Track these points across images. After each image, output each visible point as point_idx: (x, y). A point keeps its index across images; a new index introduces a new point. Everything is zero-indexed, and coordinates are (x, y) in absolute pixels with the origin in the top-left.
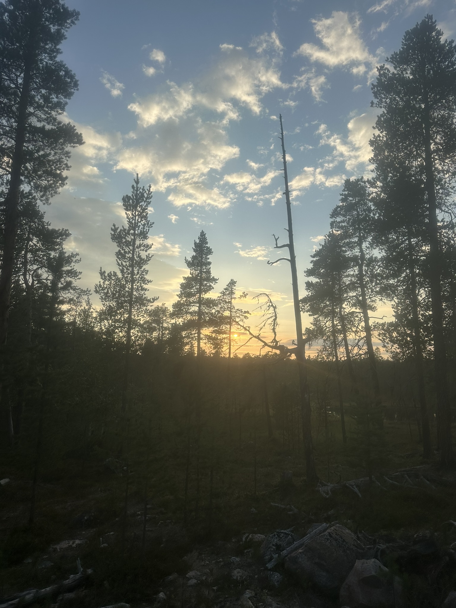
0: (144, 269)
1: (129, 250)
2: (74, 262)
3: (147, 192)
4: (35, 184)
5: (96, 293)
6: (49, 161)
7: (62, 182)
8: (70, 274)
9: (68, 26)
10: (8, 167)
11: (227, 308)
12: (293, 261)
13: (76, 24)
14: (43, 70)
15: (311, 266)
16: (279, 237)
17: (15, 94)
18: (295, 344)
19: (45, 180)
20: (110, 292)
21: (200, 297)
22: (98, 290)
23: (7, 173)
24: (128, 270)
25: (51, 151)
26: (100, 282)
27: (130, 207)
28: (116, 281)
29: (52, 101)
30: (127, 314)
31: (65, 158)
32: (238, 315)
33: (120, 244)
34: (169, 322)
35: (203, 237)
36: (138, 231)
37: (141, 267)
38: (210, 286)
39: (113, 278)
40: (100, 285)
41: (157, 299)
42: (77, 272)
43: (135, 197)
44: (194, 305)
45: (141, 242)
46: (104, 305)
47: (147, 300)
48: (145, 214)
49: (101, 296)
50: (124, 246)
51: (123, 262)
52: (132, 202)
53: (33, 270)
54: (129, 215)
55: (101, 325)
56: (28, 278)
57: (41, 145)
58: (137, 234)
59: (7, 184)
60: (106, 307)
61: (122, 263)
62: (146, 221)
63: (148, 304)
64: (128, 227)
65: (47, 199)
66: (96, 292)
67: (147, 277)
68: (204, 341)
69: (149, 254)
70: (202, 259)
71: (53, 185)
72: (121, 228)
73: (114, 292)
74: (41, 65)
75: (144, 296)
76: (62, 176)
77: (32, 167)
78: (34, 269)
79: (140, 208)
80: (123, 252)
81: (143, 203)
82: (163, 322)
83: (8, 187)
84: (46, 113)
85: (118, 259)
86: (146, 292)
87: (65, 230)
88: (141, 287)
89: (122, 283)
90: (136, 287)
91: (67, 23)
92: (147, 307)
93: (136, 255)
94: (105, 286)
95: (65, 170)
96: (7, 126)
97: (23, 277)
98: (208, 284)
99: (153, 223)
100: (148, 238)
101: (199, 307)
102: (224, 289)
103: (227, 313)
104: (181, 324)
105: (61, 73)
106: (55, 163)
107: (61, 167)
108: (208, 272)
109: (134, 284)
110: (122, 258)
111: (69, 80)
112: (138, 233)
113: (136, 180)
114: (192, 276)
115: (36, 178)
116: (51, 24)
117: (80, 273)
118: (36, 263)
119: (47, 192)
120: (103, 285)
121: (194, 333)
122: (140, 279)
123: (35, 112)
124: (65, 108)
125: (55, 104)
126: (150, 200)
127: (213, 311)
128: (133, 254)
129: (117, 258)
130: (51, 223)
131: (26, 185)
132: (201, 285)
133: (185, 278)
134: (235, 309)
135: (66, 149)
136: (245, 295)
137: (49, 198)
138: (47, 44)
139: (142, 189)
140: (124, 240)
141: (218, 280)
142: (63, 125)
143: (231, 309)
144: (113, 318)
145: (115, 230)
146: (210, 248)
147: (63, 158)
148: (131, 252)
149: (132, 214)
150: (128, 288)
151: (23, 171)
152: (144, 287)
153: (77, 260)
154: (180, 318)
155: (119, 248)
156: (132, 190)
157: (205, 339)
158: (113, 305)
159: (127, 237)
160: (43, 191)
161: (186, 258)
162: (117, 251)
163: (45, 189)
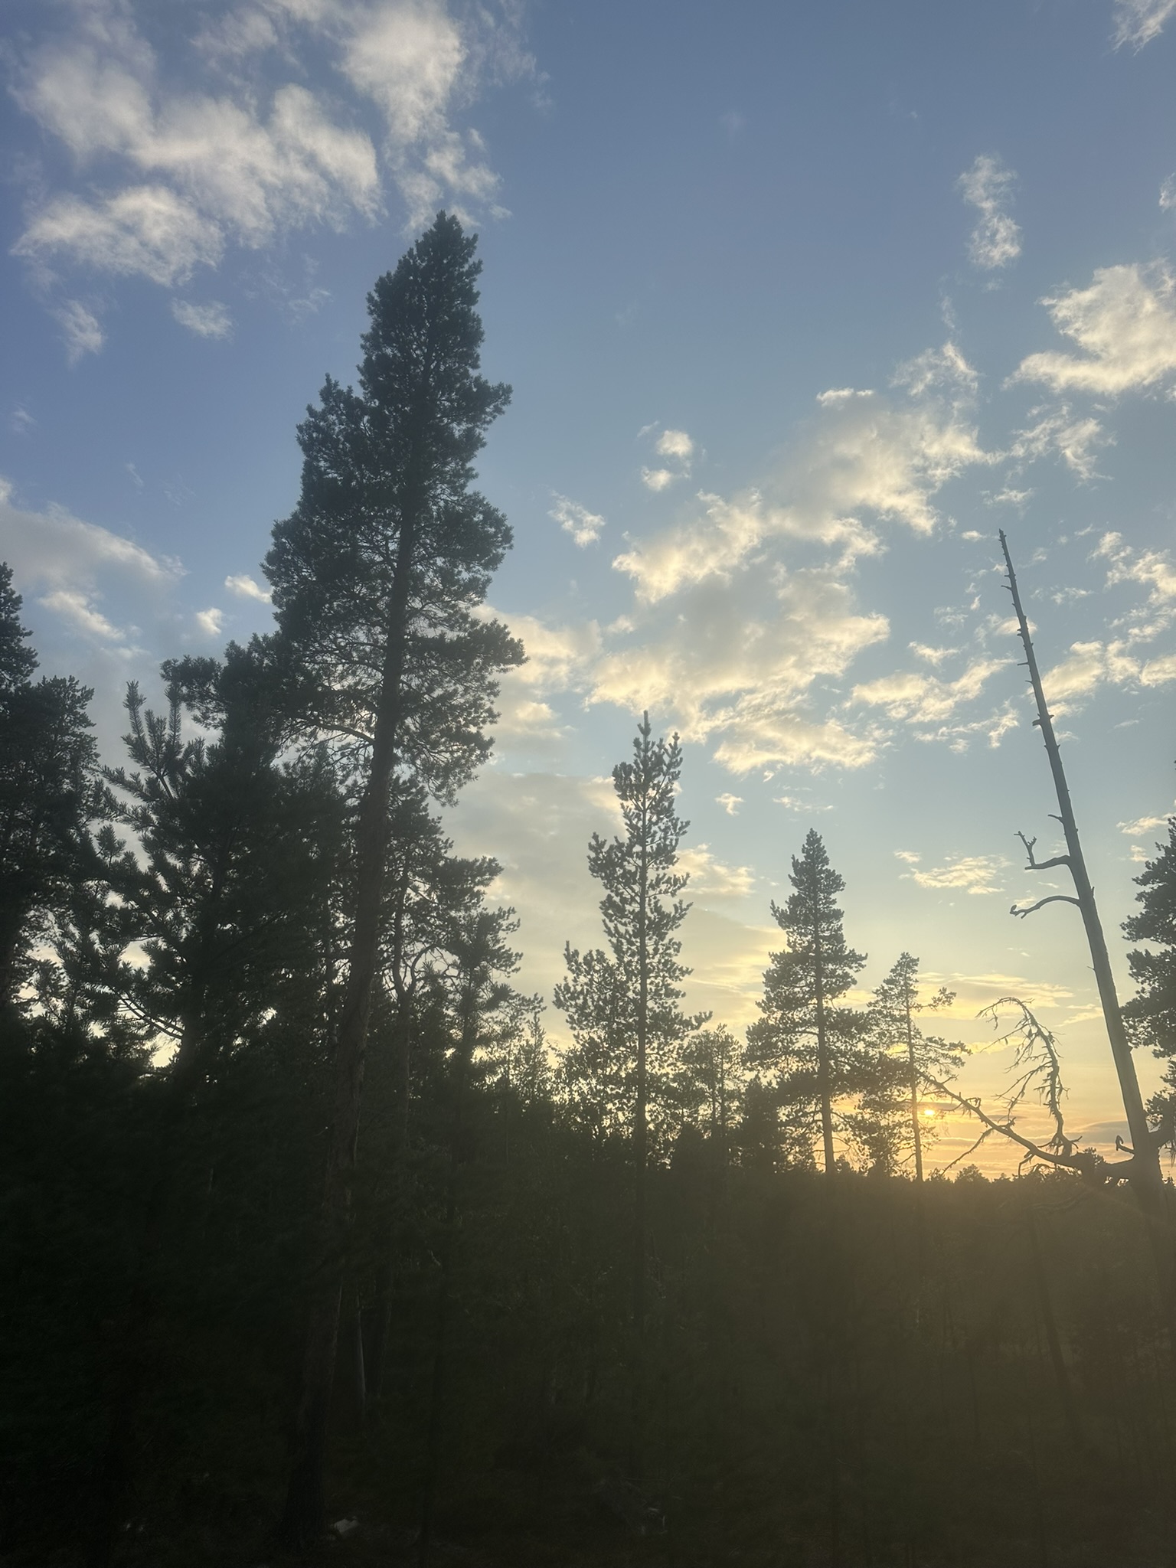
0: (671, 940)
1: (633, 894)
2: (503, 930)
3: (670, 750)
4: (425, 762)
5: (559, 1008)
6: (453, 708)
7: (481, 752)
8: (495, 961)
9: (488, 419)
10: (369, 729)
11: (897, 1035)
12: (1086, 902)
13: (504, 413)
14: (439, 518)
15: (1139, 909)
16: (1035, 839)
17: (384, 576)
18: (1126, 1149)
19: (446, 752)
20: (590, 1004)
21: (819, 1008)
22: (562, 998)
23: (367, 743)
24: (632, 944)
25: (458, 686)
26: (566, 978)
27: (632, 791)
28: (604, 975)
29: (458, 580)
30: (634, 1060)
31: (486, 698)
32: (932, 1055)
33: (610, 881)
34: (739, 1078)
35: (814, 849)
36: (652, 847)
37: (662, 937)
38: (846, 975)
39: (597, 968)
40: (566, 985)
41: (707, 1018)
42: (512, 954)
43: (641, 766)
44: (804, 1032)
45: (661, 872)
46: (577, 1037)
47: (681, 1022)
48: (666, 804)
49: (569, 1015)
50: (619, 886)
51: (619, 926)
52: (636, 777)
53: (413, 955)
54: (630, 809)
55: (571, 1091)
56: (402, 975)
57: (435, 676)
58: (650, 854)
59: (364, 766)
60: (581, 1042)
61: (616, 928)
62: (671, 821)
63: (684, 1031)
64: (629, 838)
65: (450, 794)
66: (559, 1004)
67: (679, 960)
68: (843, 1135)
69: (681, 902)
70: (816, 903)
71: (463, 761)
72: (611, 842)
73: (601, 1003)
74: (435, 508)
75: (674, 1010)
76: (482, 738)
77: (418, 726)
78: (415, 952)
79: (654, 789)
80: (617, 899)
81: (661, 778)
82: (723, 1077)
83: (368, 773)
84: (447, 605)
85: (607, 917)
86: (678, 1001)
87: (490, 859)
88: (666, 986)
89: (619, 978)
90: (653, 988)
91: (486, 413)
92: (682, 1040)
93: (650, 905)
94: (579, 988)
95: (488, 723)
96: (367, 644)
97: (391, 974)
98: (839, 972)
99: (688, 823)
100: (677, 861)
101: (821, 1036)
102: (884, 981)
103: (898, 1051)
104: (774, 1085)
105: (475, 519)
106: (466, 709)
107: (479, 717)
108: (837, 938)
109: (648, 981)
110: (615, 915)
111: (493, 530)
112: (652, 850)
113: (643, 726)
114: (794, 951)
115: (426, 748)
116: (452, 422)
117: (519, 956)
118: (421, 937)
119: (449, 778)
120: (573, 986)
121: (813, 1109)
122: (661, 966)
123: (423, 607)
124: (487, 590)
125: (465, 585)
126: (677, 770)
127: (861, 1046)
128: (642, 904)
129: (604, 917)
130: (453, 842)
131: (404, 766)
132: (820, 973)
133: (775, 957)
134: (921, 1038)
135: (490, 678)
136: (946, 997)
137: (454, 790)
138: (446, 464)
139: (658, 746)
140: (619, 871)
141: (865, 958)
142: (482, 628)
143: (910, 1038)
144: (600, 1071)
145: (597, 847)
146: (837, 873)
147: (482, 699)
148: (638, 899)
149: (637, 807)
150: (634, 992)
151: (401, 737)
152: (672, 987)
153: (510, 924)
154: (769, 1068)
155: (608, 892)
156: (635, 750)
157: (846, 1130)
158: (599, 1037)
159: (625, 863)
160: (442, 776)
161: (773, 903)
162: (604, 898)
163: (446, 771)
